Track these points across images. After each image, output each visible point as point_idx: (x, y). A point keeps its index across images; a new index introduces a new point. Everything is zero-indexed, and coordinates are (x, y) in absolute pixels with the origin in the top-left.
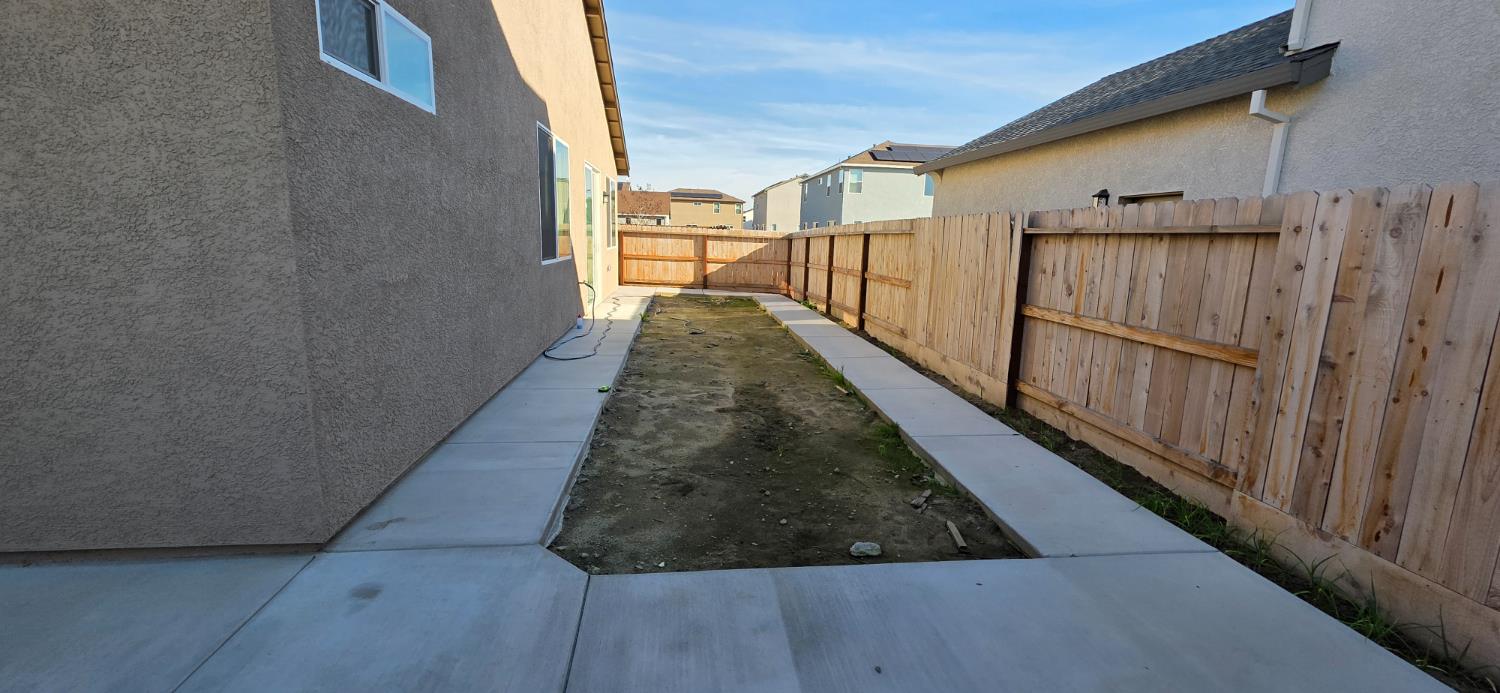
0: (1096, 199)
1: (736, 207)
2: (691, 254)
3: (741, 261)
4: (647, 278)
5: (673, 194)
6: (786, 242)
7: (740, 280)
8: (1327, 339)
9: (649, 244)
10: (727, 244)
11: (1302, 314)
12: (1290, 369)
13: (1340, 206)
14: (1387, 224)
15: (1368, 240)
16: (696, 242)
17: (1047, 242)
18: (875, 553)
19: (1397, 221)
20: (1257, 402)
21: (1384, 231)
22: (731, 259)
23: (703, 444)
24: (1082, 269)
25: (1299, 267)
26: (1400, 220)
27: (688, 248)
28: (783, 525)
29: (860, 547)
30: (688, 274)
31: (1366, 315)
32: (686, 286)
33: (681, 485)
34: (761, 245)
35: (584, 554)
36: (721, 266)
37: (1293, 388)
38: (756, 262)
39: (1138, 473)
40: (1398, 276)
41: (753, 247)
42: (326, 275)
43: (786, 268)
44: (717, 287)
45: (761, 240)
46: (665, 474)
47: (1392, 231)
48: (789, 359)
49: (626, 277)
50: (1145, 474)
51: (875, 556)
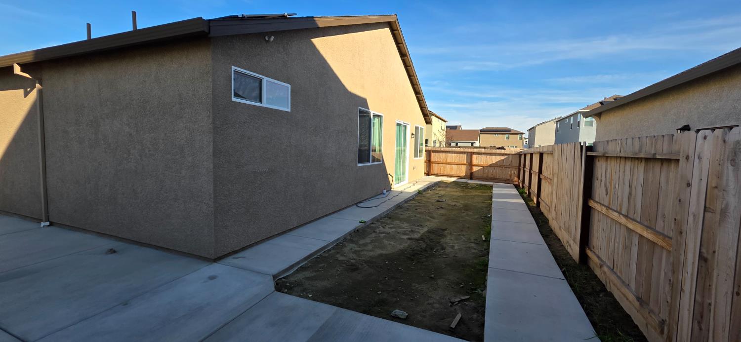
0: (679, 131)
1: (519, 136)
2: (465, 161)
3: (492, 166)
4: (442, 173)
5: (481, 130)
6: (518, 156)
7: (490, 176)
8: (703, 240)
9: (444, 157)
10: (483, 157)
11: (691, 219)
12: (686, 259)
13: (706, 141)
14: (728, 156)
15: (720, 166)
16: (467, 155)
17: (599, 161)
18: (402, 317)
19: (733, 154)
20: (672, 280)
21: (728, 160)
22: (485, 164)
23: (384, 252)
24: (611, 179)
25: (689, 185)
26: (735, 153)
27: (463, 158)
28: (378, 294)
29: (398, 312)
30: (463, 171)
31: (719, 223)
32: (461, 178)
33: (354, 267)
34: (503, 158)
35: (288, 284)
36: (480, 168)
37: (687, 273)
38: (500, 167)
39: (632, 321)
40: (735, 195)
41: (499, 158)
42: (226, 169)
43: (517, 170)
44: (477, 179)
45: (503, 155)
46: (353, 261)
47: (731, 161)
48: (476, 219)
49: (432, 172)
50: (636, 322)
51: (402, 319)
